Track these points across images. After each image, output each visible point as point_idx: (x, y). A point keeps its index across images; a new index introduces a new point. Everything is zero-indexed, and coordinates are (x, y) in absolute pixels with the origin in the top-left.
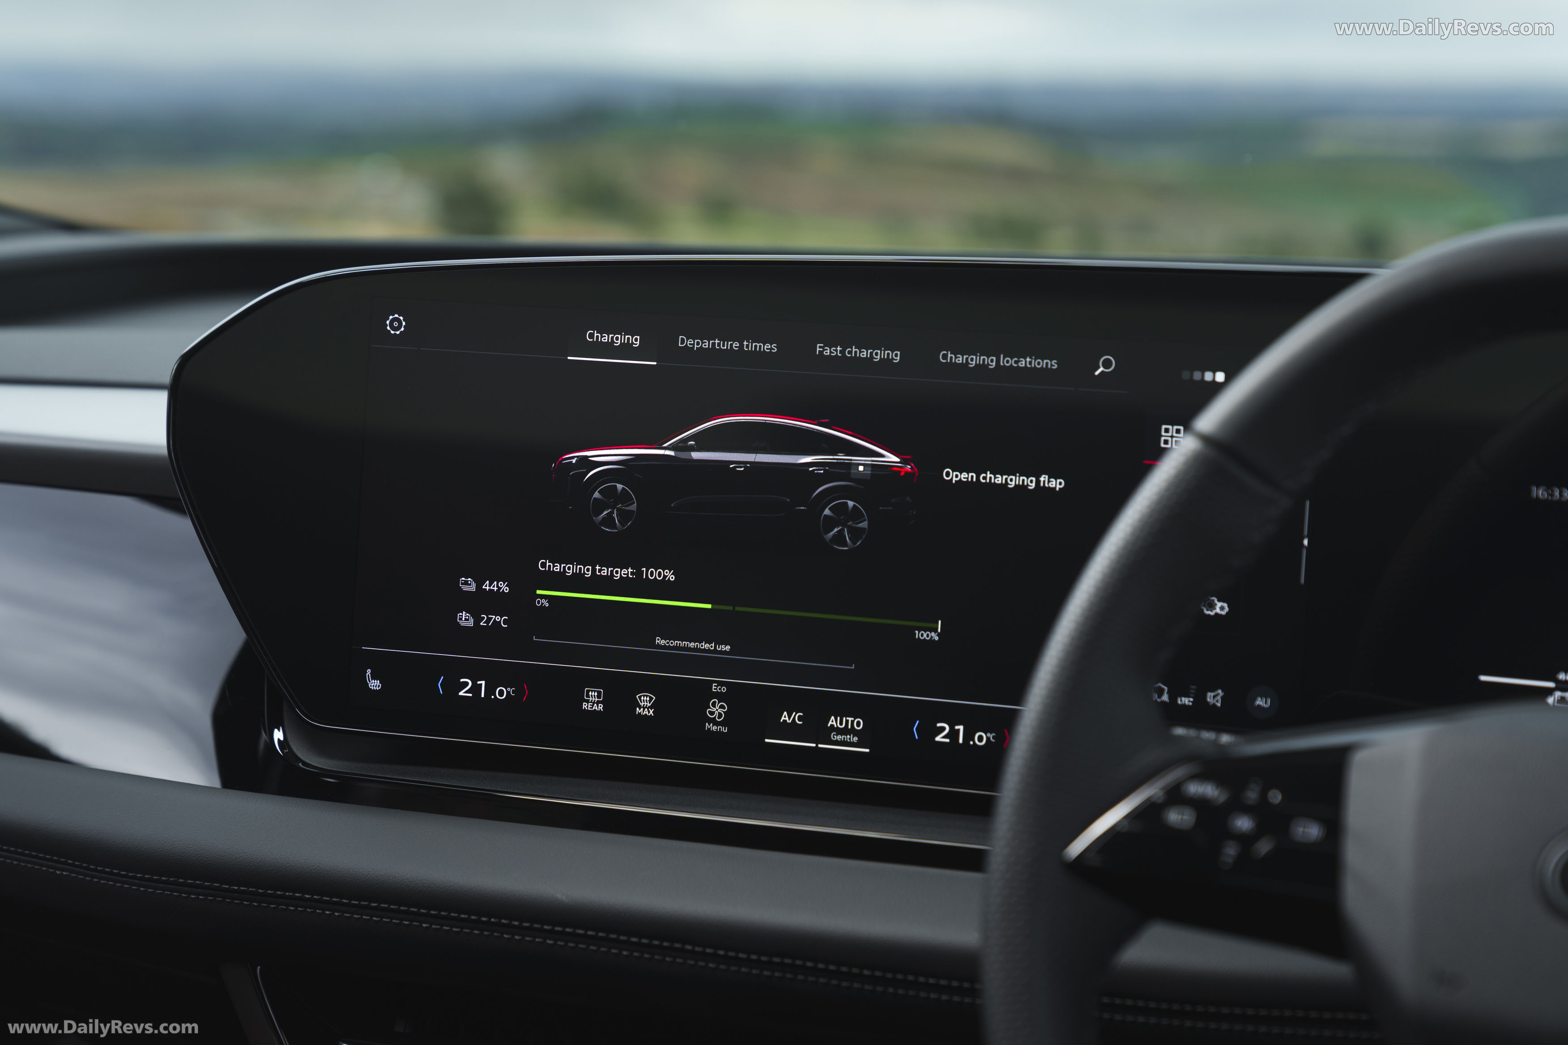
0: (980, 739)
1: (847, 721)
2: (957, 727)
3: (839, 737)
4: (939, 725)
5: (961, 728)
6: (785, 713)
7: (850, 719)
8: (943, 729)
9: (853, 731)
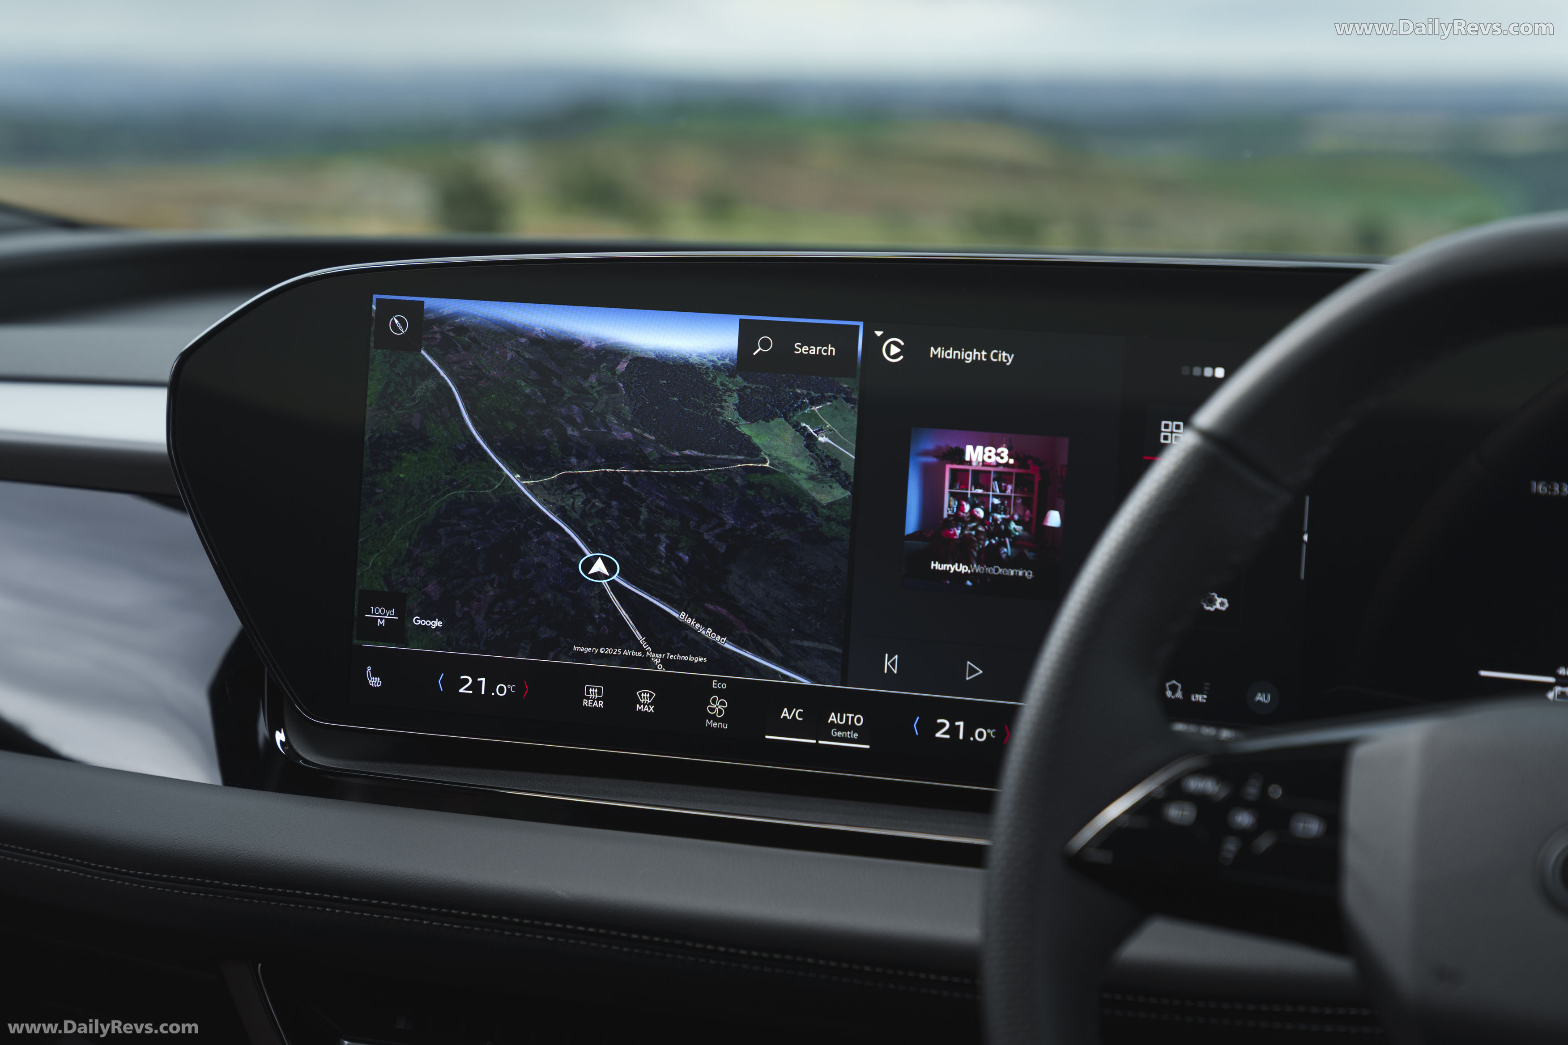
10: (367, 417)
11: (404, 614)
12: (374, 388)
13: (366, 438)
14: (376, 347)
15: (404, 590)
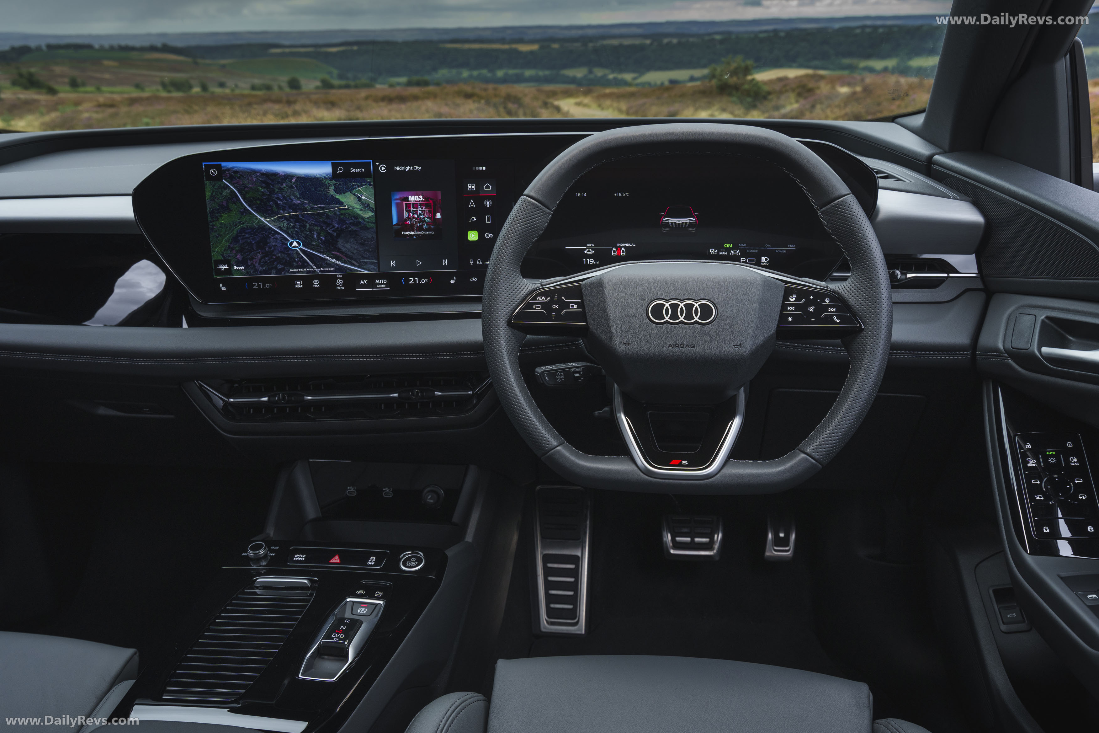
0: (423, 281)
1: (381, 281)
2: (416, 279)
3: (379, 286)
4: (410, 279)
5: (417, 279)
6: (362, 281)
7: (382, 280)
8: (412, 280)
9: (384, 284)
10: (207, 204)
11: (230, 266)
12: (208, 194)
13: (208, 210)
14: (206, 180)
15: (229, 258)
